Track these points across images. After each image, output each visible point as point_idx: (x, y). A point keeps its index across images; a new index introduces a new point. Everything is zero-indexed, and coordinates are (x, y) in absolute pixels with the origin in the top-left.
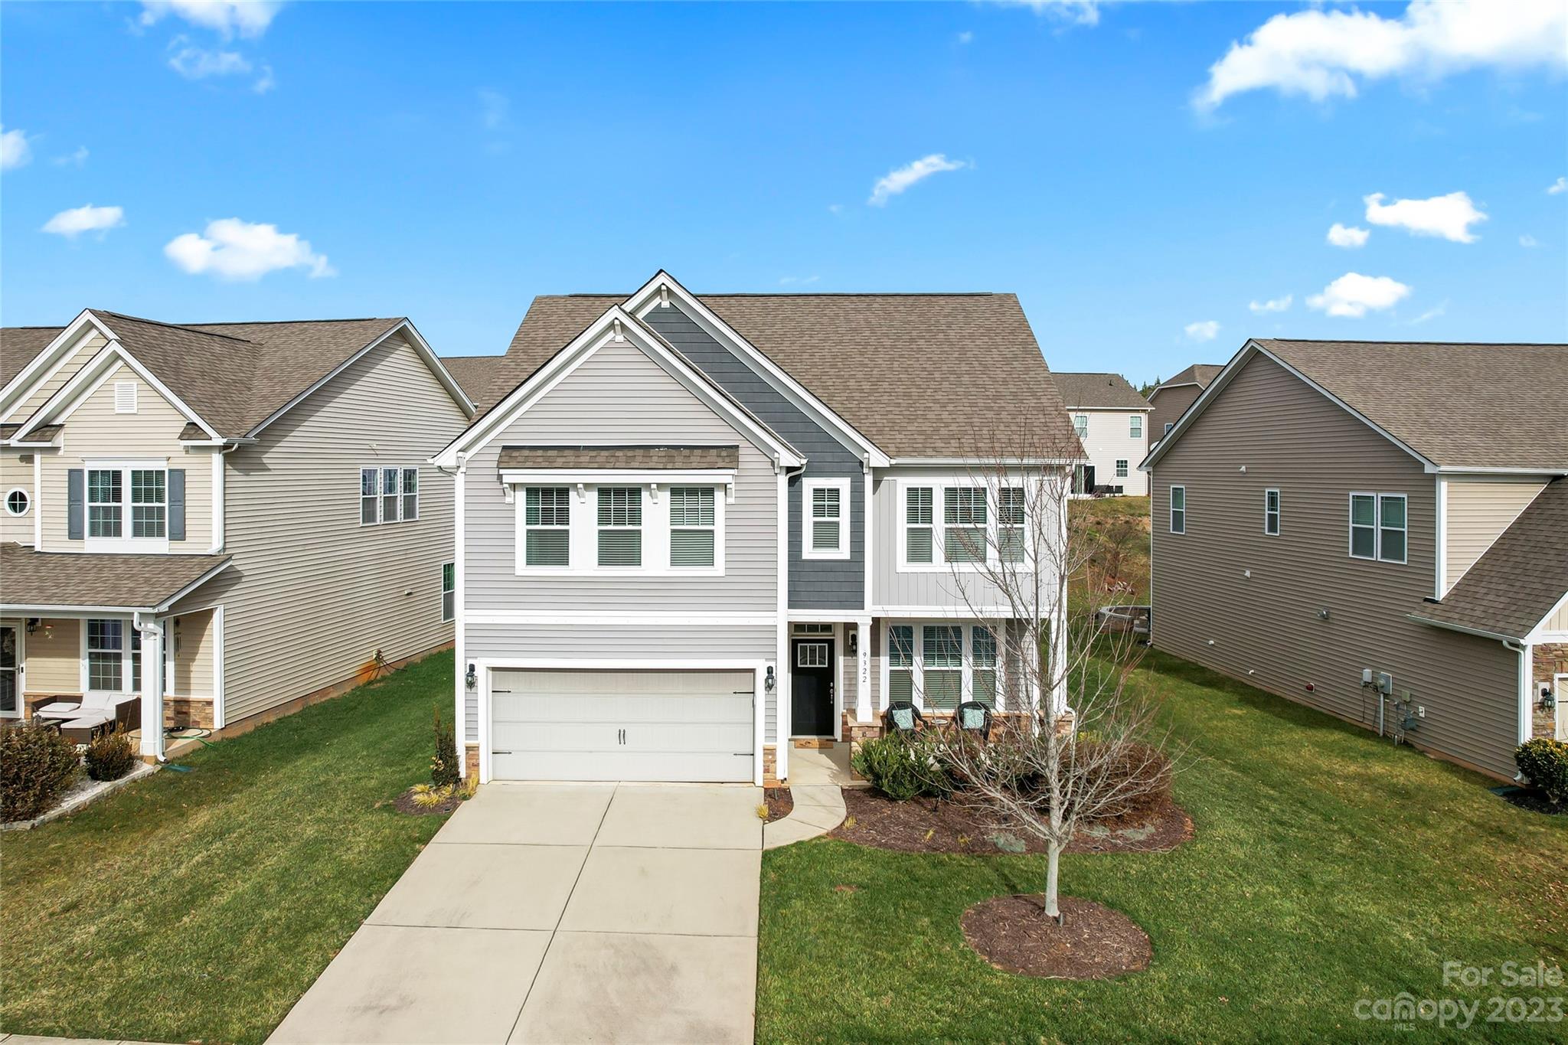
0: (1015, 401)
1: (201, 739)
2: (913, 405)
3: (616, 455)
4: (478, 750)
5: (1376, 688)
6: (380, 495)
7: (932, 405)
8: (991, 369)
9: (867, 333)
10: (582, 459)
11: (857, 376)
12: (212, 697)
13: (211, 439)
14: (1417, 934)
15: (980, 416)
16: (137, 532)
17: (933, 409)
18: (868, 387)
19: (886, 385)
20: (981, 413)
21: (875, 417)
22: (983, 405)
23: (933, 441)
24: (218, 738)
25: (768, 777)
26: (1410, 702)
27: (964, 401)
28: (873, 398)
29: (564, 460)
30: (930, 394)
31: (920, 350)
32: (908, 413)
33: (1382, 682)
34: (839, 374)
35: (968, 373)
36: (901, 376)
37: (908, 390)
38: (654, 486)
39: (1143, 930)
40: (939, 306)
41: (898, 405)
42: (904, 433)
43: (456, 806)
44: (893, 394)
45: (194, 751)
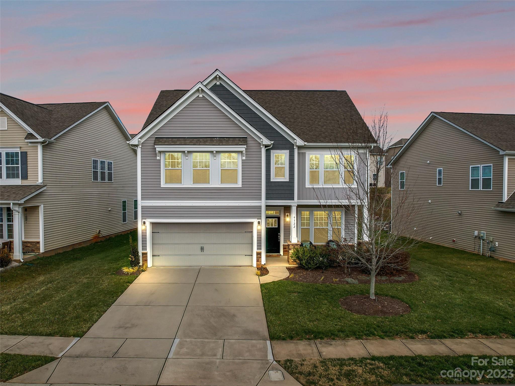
0: (349, 125)
1: (36, 255)
2: (311, 126)
3: (200, 140)
4: (147, 254)
5: (479, 238)
6: (99, 170)
7: (318, 126)
8: (339, 115)
9: (291, 103)
10: (187, 142)
11: (288, 117)
12: (39, 240)
13: (38, 139)
14: (504, 304)
15: (336, 130)
16: (8, 176)
17: (318, 128)
18: (293, 121)
19: (299, 120)
20: (336, 129)
21: (297, 130)
22: (337, 126)
23: (319, 138)
24: (42, 256)
25: (258, 263)
26: (492, 241)
27: (330, 125)
28: (295, 124)
29: (180, 142)
30: (316, 123)
31: (311, 109)
32: (309, 129)
33: (482, 235)
34: (281, 116)
35: (330, 116)
36: (305, 117)
37: (308, 122)
38: (214, 152)
39: (406, 303)
40: (317, 94)
41: (305, 126)
42: (308, 135)
43: (140, 274)
44: (302, 123)
45: (33, 260)
